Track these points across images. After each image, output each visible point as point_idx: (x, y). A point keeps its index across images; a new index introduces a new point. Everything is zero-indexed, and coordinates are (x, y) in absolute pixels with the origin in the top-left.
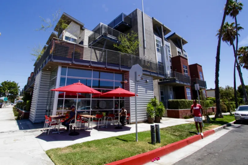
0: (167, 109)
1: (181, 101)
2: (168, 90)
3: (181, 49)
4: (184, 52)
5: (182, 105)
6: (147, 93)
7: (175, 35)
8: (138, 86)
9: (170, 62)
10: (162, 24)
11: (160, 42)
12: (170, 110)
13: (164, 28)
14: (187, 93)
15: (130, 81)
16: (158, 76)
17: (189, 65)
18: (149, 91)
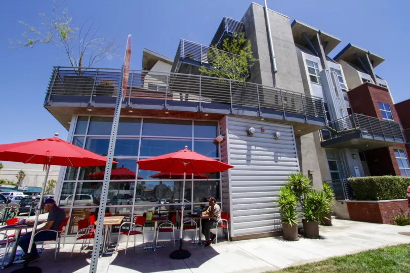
0: (348, 200)
1: (382, 181)
2: (346, 159)
3: (371, 73)
4: (377, 79)
5: (387, 190)
6: (279, 163)
7: (351, 48)
8: (253, 147)
9: (345, 99)
10: (318, 30)
11: (317, 64)
12: (354, 203)
13: (323, 37)
14: (398, 162)
15: (229, 136)
16: (306, 123)
17: (394, 103)
18: (283, 158)
